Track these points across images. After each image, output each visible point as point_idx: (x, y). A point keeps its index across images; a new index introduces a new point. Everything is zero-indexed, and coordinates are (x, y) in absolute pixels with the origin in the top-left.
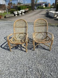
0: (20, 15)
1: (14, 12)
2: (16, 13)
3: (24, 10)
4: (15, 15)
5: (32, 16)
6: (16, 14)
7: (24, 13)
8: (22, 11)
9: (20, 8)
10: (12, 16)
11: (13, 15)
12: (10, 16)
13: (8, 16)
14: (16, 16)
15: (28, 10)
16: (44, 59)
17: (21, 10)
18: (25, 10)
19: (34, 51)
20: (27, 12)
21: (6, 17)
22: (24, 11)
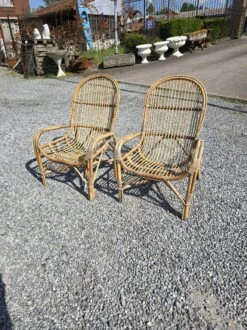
0: (162, 58)
1: (138, 47)
2: (145, 49)
3: (185, 38)
4: (139, 59)
5: (213, 63)
6: (144, 55)
7: (182, 49)
8: (175, 42)
9: (167, 31)
10: (127, 62)
11: (133, 59)
12: (120, 62)
13: (112, 63)
14: (145, 61)
15: (205, 36)
16: (134, 241)
17: (171, 36)
18: (191, 39)
19: (118, 204)
20: (199, 46)
21: (106, 64)
22: (184, 43)
